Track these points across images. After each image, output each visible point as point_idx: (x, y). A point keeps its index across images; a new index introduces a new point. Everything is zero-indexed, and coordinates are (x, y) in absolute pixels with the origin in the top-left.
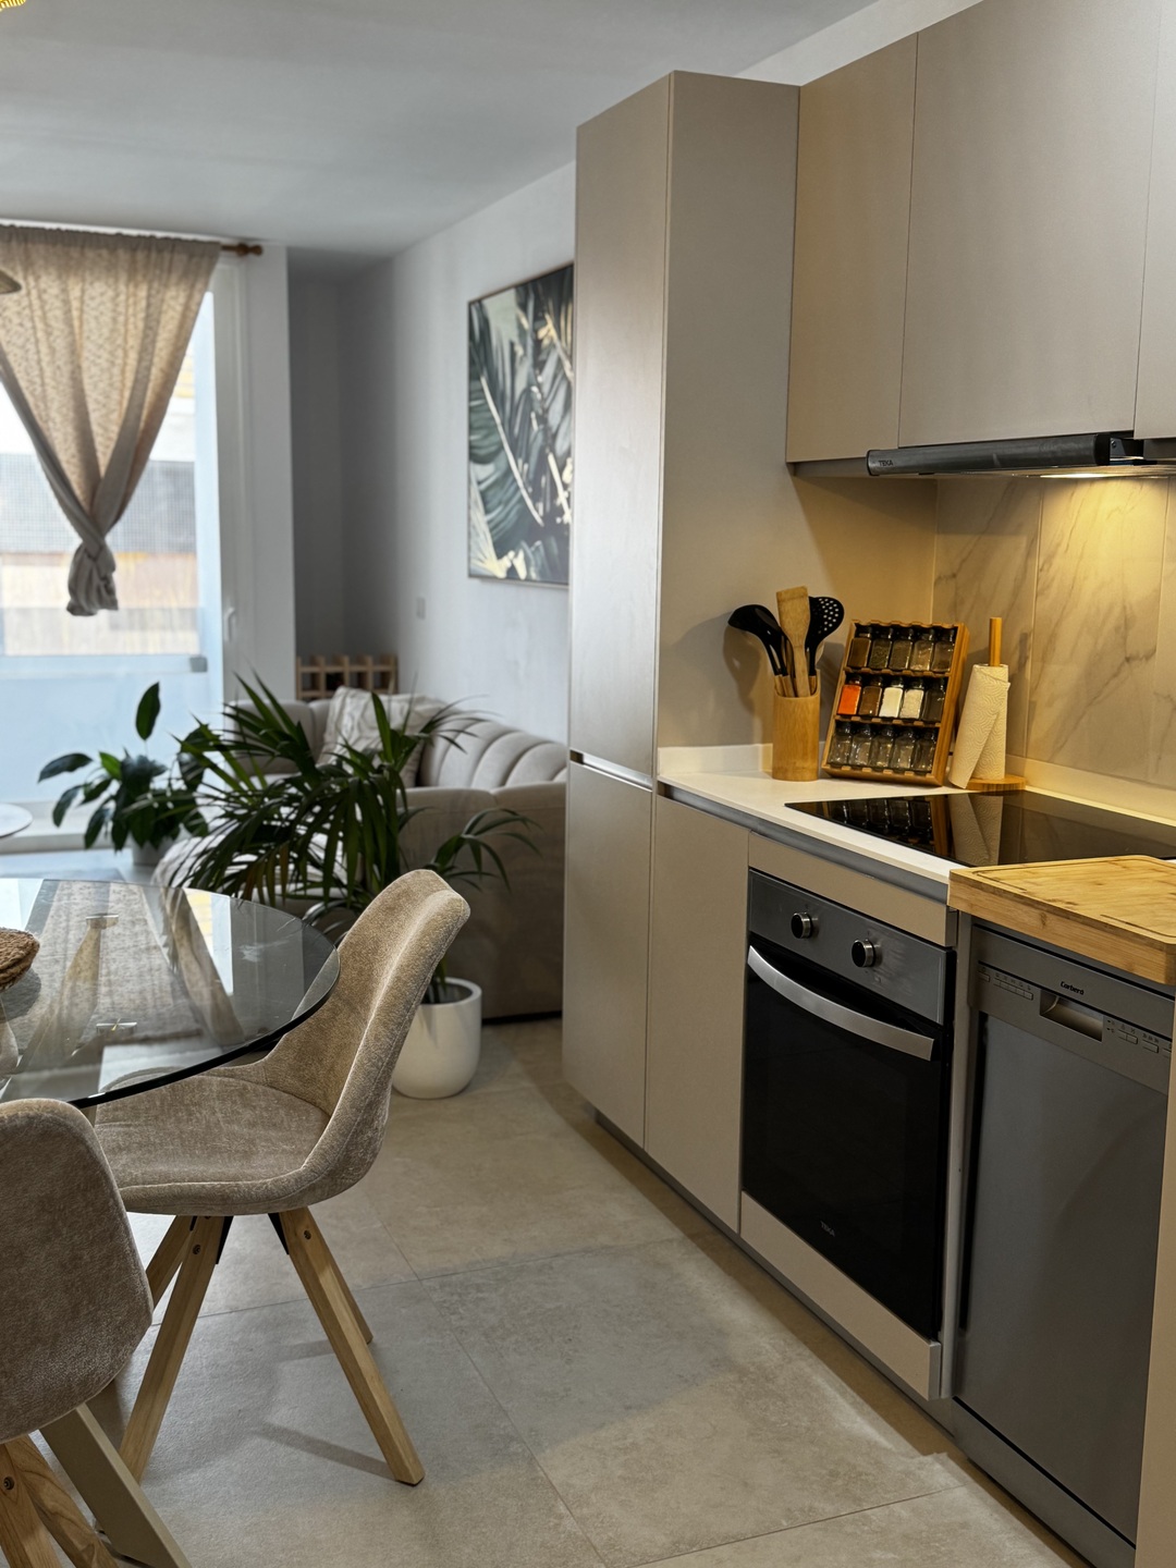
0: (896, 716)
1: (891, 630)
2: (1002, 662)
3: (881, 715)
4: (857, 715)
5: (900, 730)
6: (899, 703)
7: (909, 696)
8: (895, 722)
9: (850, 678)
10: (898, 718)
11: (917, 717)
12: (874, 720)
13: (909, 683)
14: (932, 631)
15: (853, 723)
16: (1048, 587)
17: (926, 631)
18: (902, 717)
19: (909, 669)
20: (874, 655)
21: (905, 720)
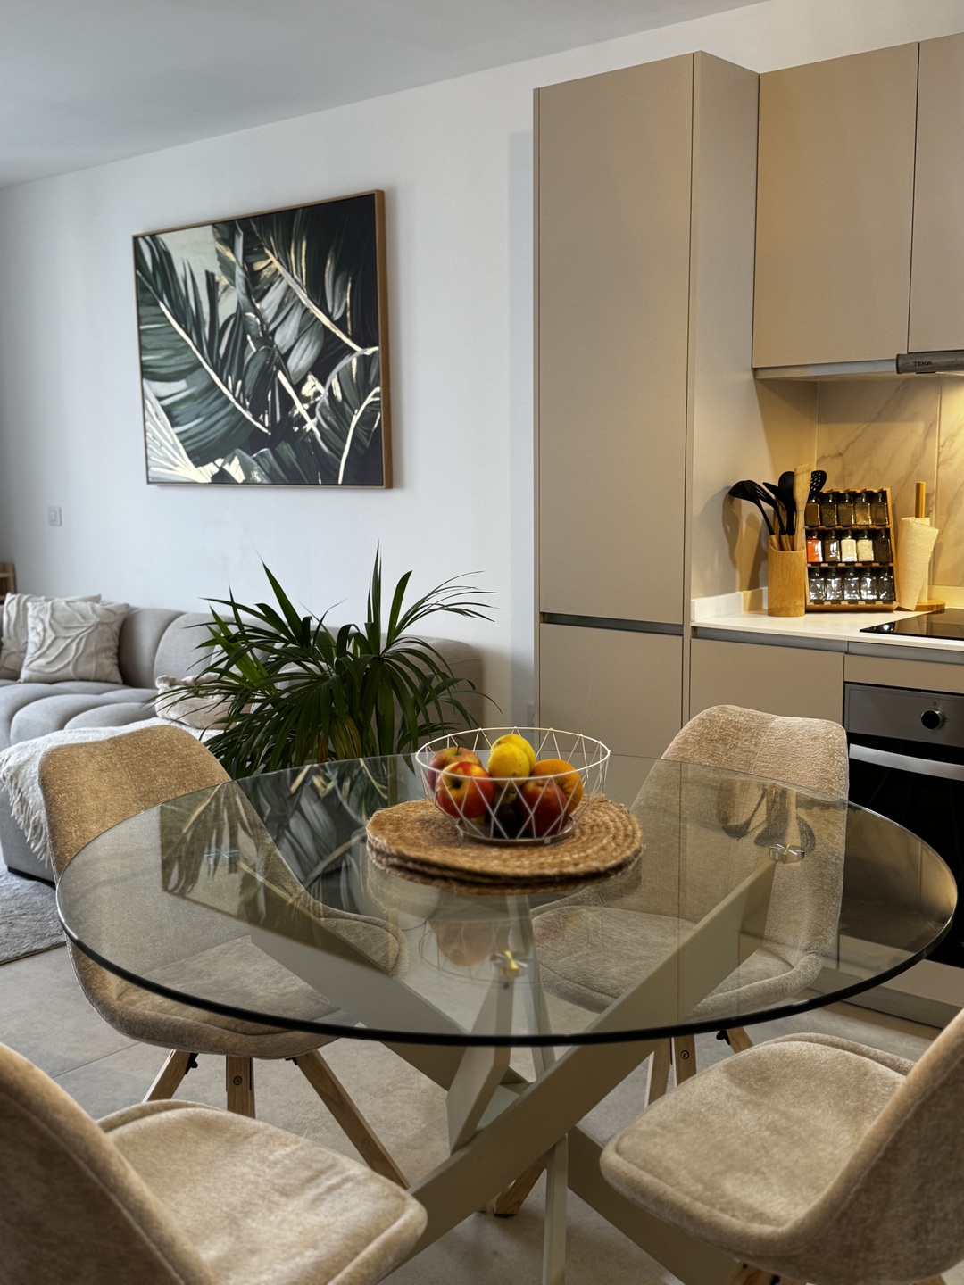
0: (856, 560)
1: (831, 496)
2: (927, 516)
3: (844, 560)
4: (824, 562)
5: (860, 570)
6: (855, 551)
7: (862, 545)
8: (857, 565)
9: (809, 535)
10: (858, 562)
11: (873, 559)
12: (840, 565)
13: (857, 535)
14: (864, 495)
15: (822, 569)
16: (951, 458)
17: (859, 495)
18: (860, 560)
19: (856, 524)
20: (825, 516)
21: (863, 563)
